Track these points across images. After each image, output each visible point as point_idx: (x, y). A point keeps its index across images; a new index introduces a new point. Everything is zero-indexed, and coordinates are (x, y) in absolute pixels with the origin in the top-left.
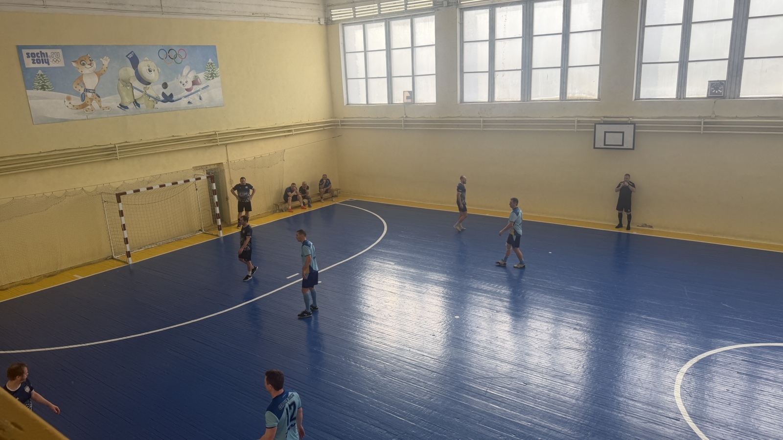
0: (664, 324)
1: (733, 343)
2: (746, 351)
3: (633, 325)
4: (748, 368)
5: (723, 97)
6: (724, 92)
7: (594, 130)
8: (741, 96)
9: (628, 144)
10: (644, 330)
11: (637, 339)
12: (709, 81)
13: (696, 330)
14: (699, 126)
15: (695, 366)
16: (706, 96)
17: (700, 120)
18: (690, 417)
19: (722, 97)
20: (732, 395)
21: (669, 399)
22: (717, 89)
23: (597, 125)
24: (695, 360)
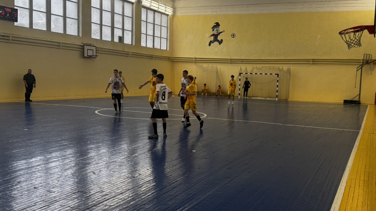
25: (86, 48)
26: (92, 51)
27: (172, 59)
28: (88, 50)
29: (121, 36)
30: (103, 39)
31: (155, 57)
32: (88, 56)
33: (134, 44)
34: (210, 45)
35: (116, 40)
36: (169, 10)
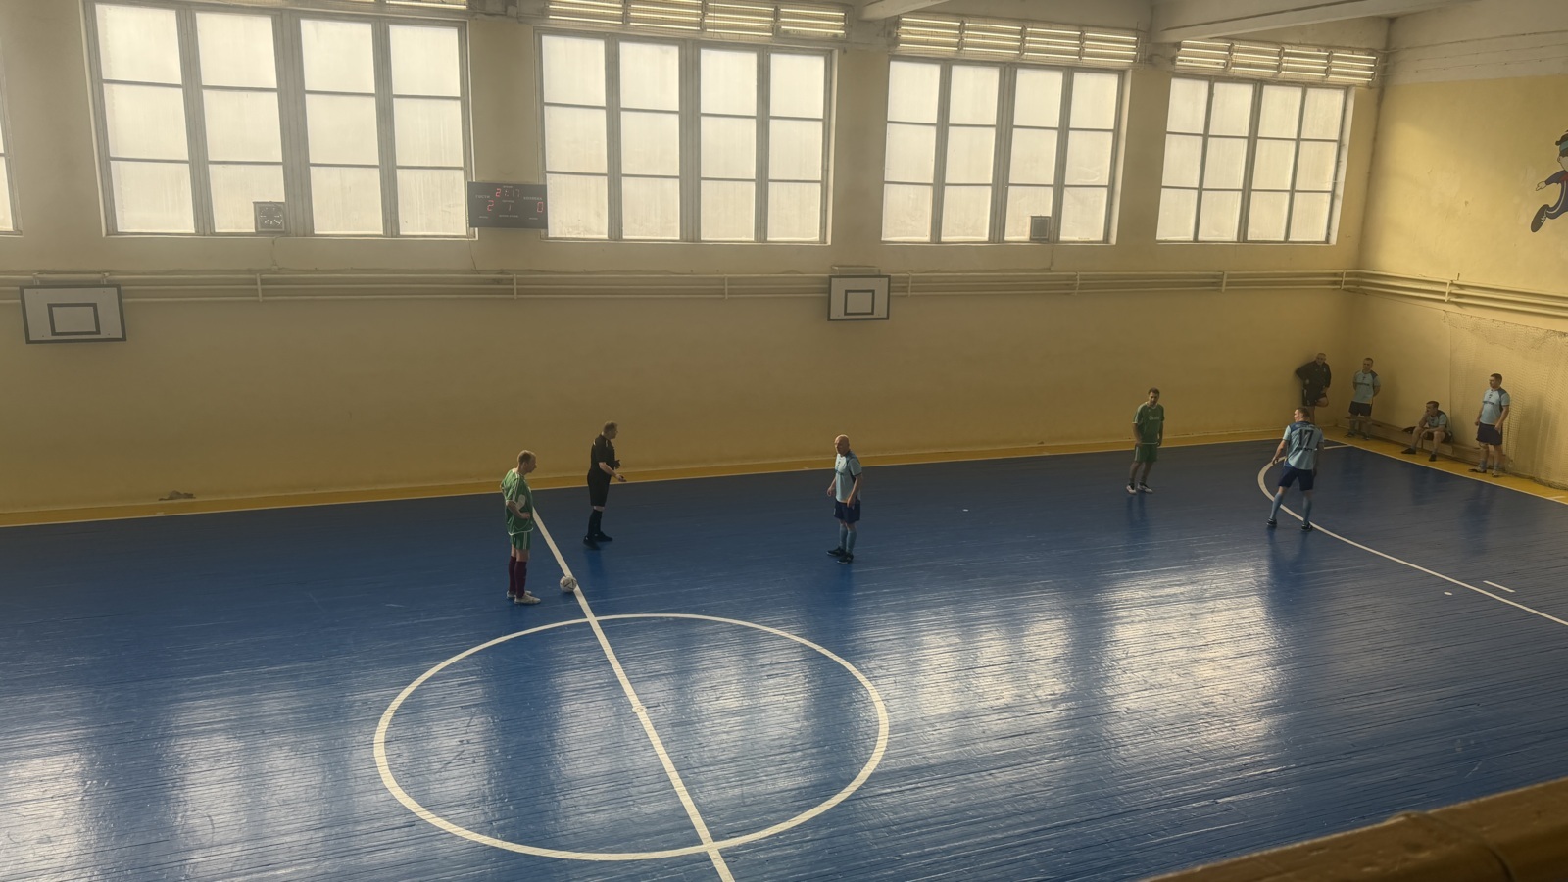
0: (306, 669)
1: (431, 663)
2: (457, 669)
3: (252, 691)
4: (473, 695)
5: (285, 234)
6: (285, 223)
7: (19, 301)
8: (316, 233)
9: (111, 327)
10: (278, 695)
11: (270, 716)
12: (255, 203)
13: (366, 663)
14: (254, 287)
15: (393, 723)
16: (253, 231)
17: (253, 277)
18: (429, 810)
19: (283, 232)
20: (471, 747)
21: (382, 796)
22: (271, 217)
23: (25, 290)
24: (388, 715)
25: (838, 287)
26: (871, 294)
27: (1346, 283)
28: (848, 294)
29: (1048, 212)
30: (944, 239)
31: (1228, 284)
32: (846, 313)
33: (1114, 240)
34: (1536, 225)
35: (1018, 231)
36: (1352, 67)
